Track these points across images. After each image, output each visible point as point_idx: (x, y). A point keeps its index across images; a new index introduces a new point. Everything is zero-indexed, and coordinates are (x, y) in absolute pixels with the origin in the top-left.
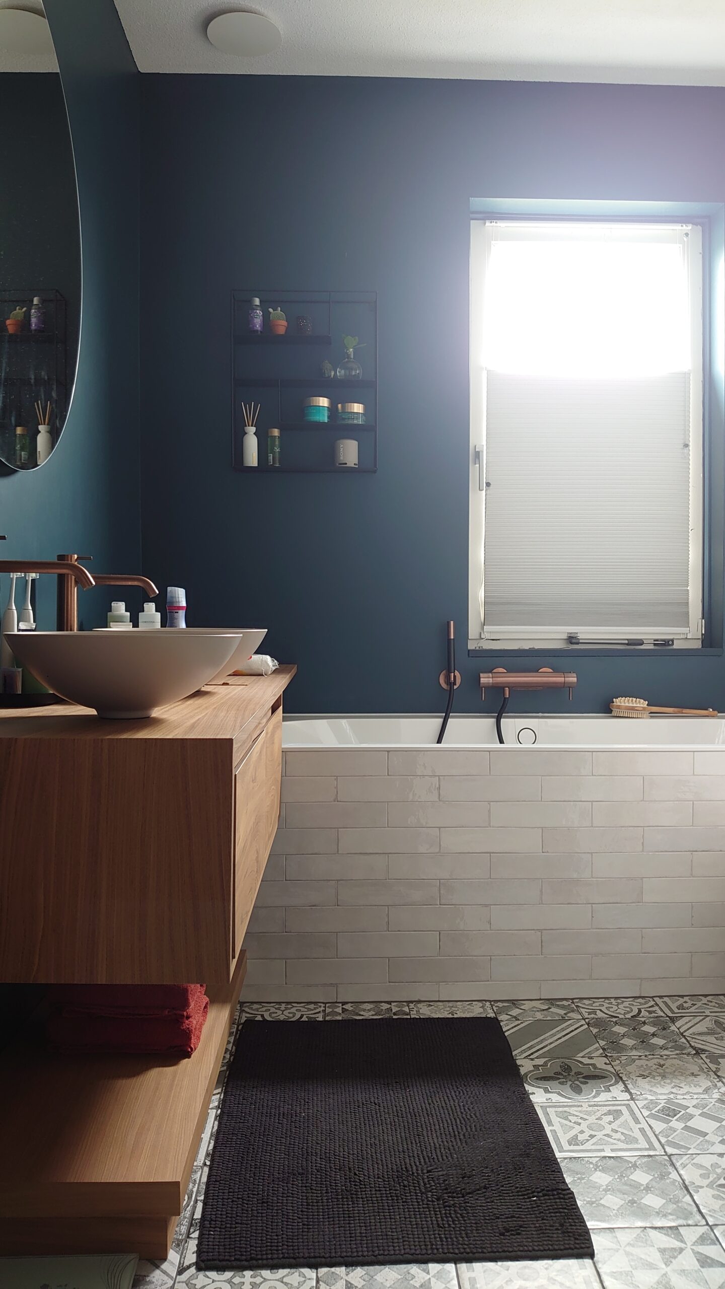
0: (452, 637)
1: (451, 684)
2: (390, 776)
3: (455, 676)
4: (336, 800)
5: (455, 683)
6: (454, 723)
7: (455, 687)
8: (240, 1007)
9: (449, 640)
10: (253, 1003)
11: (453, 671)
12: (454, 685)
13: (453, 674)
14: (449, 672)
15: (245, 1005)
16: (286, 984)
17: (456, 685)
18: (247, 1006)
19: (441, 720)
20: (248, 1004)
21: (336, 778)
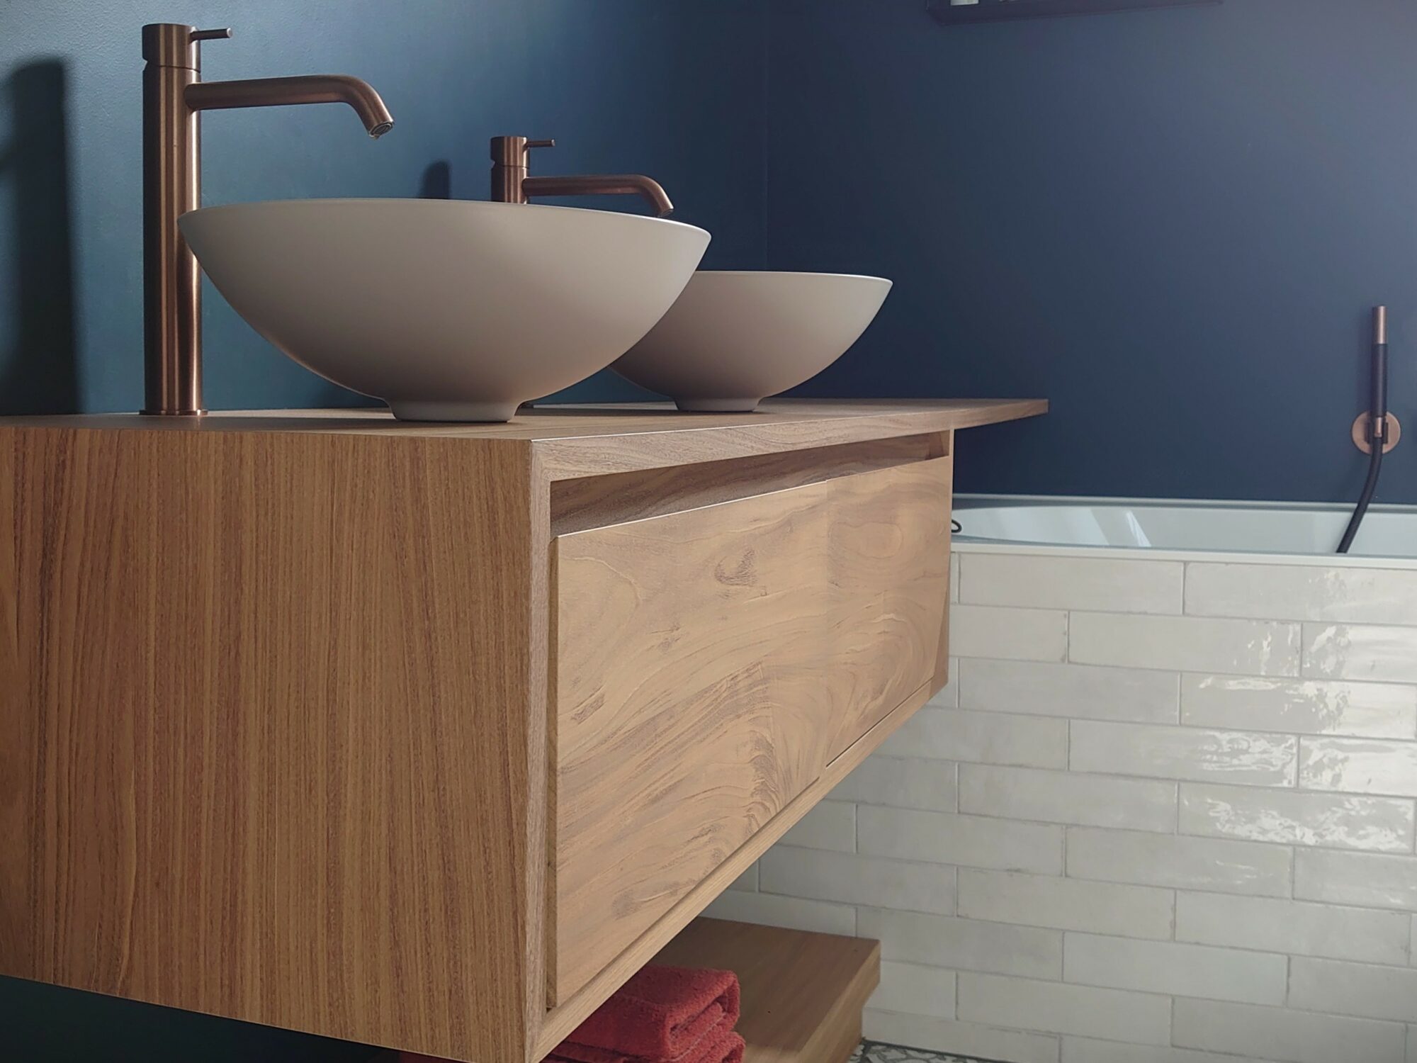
0: (1381, 341)
1: (1376, 441)
2: (1189, 615)
3: (1384, 425)
4: (1065, 659)
5: (1384, 439)
6: (1377, 522)
7: (1386, 449)
8: (863, 1051)
9: (1375, 346)
10: (890, 1046)
11: (1380, 412)
12: (1382, 443)
13: (1380, 420)
14: (1373, 416)
15: (874, 1048)
16: (957, 1019)
17: (1387, 442)
18: (878, 1051)
19: (1347, 516)
20: (880, 1048)
21: (1067, 613)
